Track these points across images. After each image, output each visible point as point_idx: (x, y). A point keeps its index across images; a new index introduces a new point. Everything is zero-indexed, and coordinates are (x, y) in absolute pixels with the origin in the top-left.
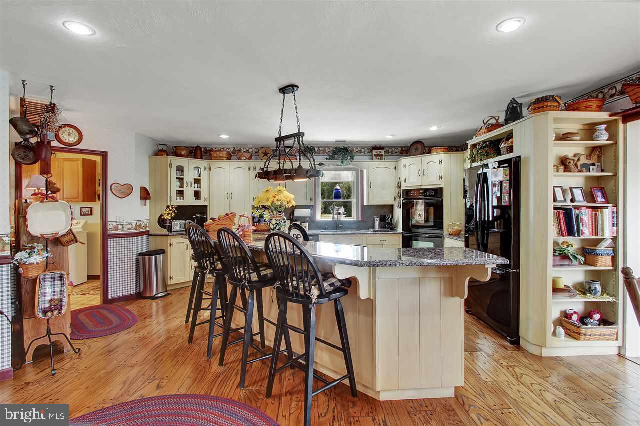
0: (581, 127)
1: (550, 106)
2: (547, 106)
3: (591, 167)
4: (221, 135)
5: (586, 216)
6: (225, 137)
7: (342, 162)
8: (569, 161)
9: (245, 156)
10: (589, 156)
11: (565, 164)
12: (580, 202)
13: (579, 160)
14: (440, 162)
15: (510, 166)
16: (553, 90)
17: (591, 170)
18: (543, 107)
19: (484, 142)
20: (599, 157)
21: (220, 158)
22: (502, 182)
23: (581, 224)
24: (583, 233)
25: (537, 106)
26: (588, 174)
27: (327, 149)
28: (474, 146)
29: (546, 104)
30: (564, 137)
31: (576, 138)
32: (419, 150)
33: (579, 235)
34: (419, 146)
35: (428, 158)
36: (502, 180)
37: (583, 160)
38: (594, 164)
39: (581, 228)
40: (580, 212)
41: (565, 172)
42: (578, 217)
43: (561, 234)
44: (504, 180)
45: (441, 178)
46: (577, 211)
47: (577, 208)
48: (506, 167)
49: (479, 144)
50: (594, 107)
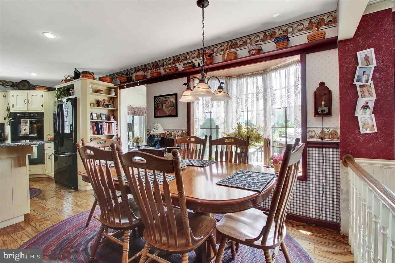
0: (106, 88)
1: (89, 76)
2: (87, 76)
3: (110, 106)
5: (105, 126)
8: (99, 102)
10: (109, 101)
11: (98, 103)
12: (104, 120)
13: (105, 102)
14: (41, 96)
15: (72, 102)
16: (89, 69)
17: (110, 107)
18: (85, 76)
19: (64, 88)
20: (113, 102)
23: (103, 129)
24: (104, 133)
26: (108, 108)
28: (59, 89)
29: (86, 75)
30: (97, 91)
31: (101, 92)
33: (102, 134)
35: (31, 92)
37: (106, 103)
38: (110, 105)
39: (103, 131)
40: (103, 124)
41: (97, 107)
42: (101, 126)
43: (94, 134)
45: (42, 106)
46: (101, 124)
47: (102, 122)
49: (61, 88)
50: (108, 81)
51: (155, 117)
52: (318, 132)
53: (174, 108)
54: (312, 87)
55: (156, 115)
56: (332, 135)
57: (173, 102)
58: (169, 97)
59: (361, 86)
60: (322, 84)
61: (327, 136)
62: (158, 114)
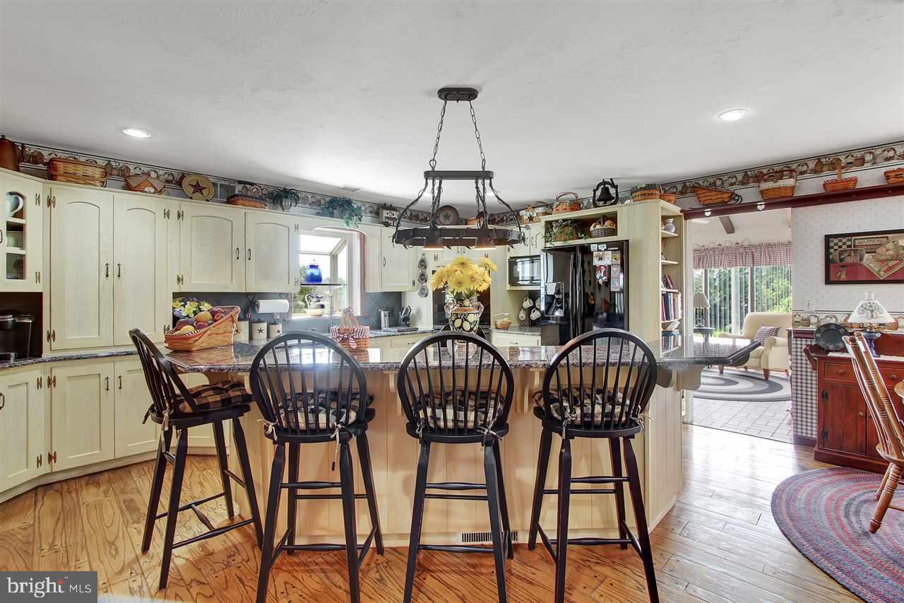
4: (125, 128)
6: (136, 134)
7: (347, 223)
9: (152, 186)
21: (86, 180)
22: (610, 266)
25: (647, 192)
27: (309, 197)
32: (450, 218)
34: (450, 212)
36: (610, 264)
44: (612, 265)
48: (616, 250)
62: (843, 277)
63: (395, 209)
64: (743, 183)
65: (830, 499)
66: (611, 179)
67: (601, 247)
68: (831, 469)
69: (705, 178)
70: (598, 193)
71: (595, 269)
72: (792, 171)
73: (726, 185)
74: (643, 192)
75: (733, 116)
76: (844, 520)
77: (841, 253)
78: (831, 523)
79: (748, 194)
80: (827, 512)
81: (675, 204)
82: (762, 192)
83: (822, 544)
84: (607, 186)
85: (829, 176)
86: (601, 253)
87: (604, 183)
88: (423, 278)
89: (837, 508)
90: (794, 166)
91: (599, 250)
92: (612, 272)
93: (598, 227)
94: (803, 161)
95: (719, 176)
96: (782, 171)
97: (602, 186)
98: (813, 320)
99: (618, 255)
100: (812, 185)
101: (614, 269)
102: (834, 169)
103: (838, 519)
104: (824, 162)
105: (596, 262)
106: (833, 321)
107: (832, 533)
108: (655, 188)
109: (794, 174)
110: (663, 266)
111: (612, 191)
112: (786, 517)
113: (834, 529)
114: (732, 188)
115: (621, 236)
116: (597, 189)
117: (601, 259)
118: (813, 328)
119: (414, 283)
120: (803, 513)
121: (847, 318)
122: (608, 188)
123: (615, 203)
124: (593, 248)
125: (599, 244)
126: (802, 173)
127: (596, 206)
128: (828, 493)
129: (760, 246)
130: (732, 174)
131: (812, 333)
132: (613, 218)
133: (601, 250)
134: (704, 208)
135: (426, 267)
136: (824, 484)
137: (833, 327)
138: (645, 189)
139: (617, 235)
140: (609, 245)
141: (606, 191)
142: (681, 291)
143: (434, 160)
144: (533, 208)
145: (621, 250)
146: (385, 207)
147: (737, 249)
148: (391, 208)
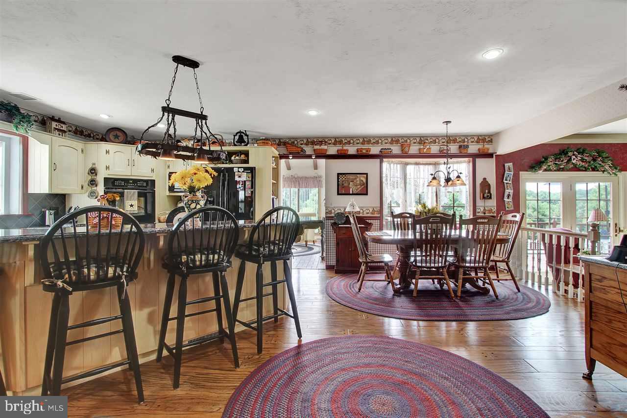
22: (245, 181)
25: (266, 141)
32: (120, 138)
34: (119, 134)
44: (247, 181)
45: (153, 171)
48: (248, 172)
51: (338, 194)
52: (482, 209)
53: (363, 186)
54: (479, 181)
55: (340, 193)
56: (490, 211)
57: (362, 181)
58: (358, 175)
59: (507, 183)
60: (485, 179)
61: (487, 212)
62: (343, 192)
63: (64, 123)
64: (307, 144)
65: (344, 285)
66: (245, 131)
67: (240, 170)
68: (341, 275)
69: (290, 138)
70: (237, 137)
71: (237, 182)
72: (326, 142)
73: (299, 144)
74: (264, 141)
75: (313, 113)
76: (350, 290)
77: (343, 182)
78: (347, 292)
79: (309, 150)
80: (344, 289)
81: (276, 149)
82: (314, 150)
83: (346, 300)
84: (242, 134)
85: (339, 147)
86: (240, 173)
87: (240, 132)
88: (93, 183)
89: (347, 287)
90: (326, 140)
91: (238, 171)
92: (246, 185)
93: (237, 158)
94: (330, 138)
95: (296, 139)
96: (322, 141)
97: (239, 134)
98: (333, 211)
99: (250, 175)
100: (332, 150)
101: (247, 183)
102: (341, 144)
103: (348, 290)
104: (338, 141)
105: (237, 178)
106: (340, 211)
107: (348, 295)
108: (269, 140)
109: (327, 144)
110: (273, 183)
111: (245, 138)
112: (332, 294)
113: (349, 294)
114: (302, 146)
115: (250, 165)
116: (236, 135)
117: (240, 177)
118: (333, 215)
119: (82, 187)
120: (337, 292)
121: (345, 210)
122: (242, 135)
123: (246, 145)
124: (235, 170)
125: (239, 168)
126: (329, 144)
127: (235, 145)
128: (343, 283)
129: (302, 178)
130: (302, 139)
131: (333, 217)
132: (247, 154)
133: (240, 172)
134: (289, 154)
135: (96, 175)
136: (341, 281)
137: (340, 214)
138: (264, 139)
139: (248, 163)
140: (245, 169)
141: (241, 138)
142: (277, 197)
143: (169, 100)
144: (188, 140)
145: (252, 172)
146: (53, 119)
147: (292, 179)
148: (59, 121)
